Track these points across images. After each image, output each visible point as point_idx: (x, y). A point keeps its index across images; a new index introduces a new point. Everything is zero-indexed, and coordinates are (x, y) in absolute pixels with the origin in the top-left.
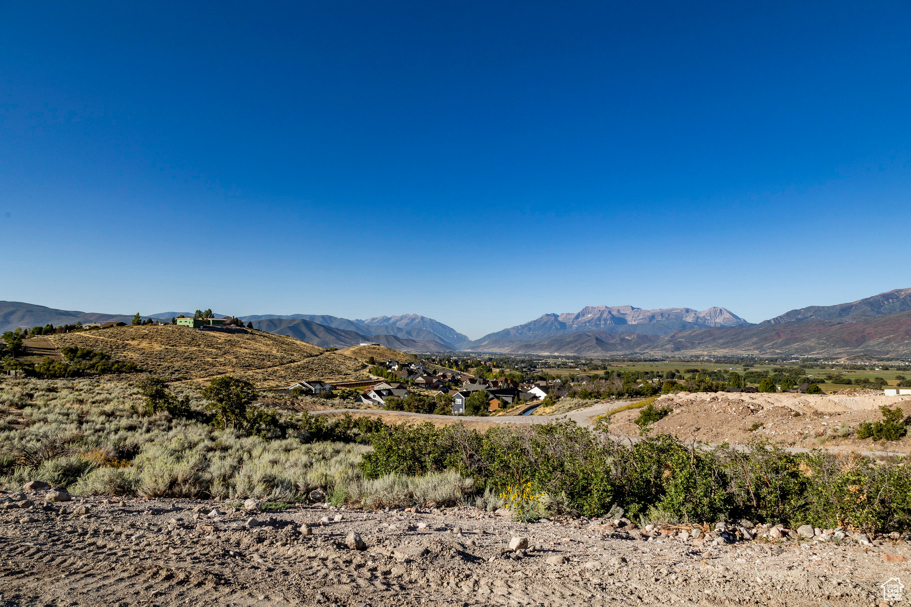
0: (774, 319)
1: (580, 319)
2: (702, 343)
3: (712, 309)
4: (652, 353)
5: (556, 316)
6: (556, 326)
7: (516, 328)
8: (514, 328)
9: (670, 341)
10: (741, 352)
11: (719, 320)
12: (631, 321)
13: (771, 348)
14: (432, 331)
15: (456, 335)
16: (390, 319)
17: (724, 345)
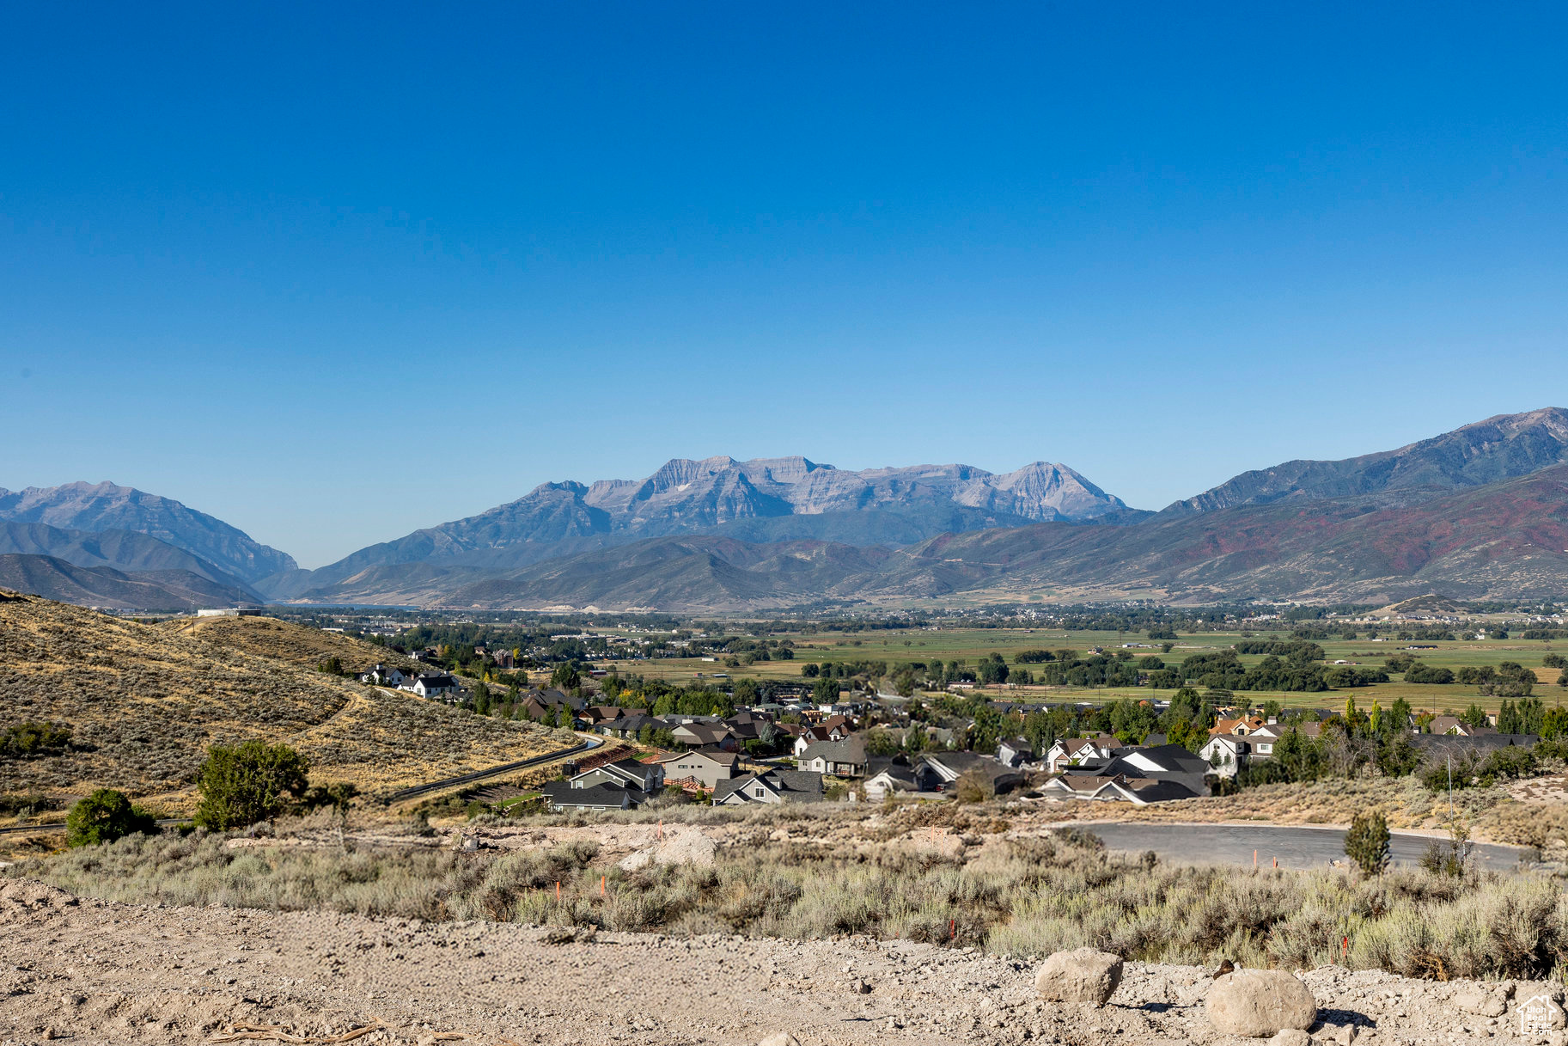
0: (1199, 497)
1: (653, 498)
2: (1010, 569)
3: (1033, 469)
4: (875, 601)
5: (579, 490)
6: (579, 523)
7: (453, 529)
8: (446, 528)
9: (922, 564)
10: (1120, 593)
11: (1052, 501)
12: (806, 505)
13: (1196, 582)
14: (170, 538)
15: (252, 550)
16: (17, 498)
17: (1073, 575)
